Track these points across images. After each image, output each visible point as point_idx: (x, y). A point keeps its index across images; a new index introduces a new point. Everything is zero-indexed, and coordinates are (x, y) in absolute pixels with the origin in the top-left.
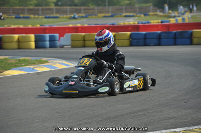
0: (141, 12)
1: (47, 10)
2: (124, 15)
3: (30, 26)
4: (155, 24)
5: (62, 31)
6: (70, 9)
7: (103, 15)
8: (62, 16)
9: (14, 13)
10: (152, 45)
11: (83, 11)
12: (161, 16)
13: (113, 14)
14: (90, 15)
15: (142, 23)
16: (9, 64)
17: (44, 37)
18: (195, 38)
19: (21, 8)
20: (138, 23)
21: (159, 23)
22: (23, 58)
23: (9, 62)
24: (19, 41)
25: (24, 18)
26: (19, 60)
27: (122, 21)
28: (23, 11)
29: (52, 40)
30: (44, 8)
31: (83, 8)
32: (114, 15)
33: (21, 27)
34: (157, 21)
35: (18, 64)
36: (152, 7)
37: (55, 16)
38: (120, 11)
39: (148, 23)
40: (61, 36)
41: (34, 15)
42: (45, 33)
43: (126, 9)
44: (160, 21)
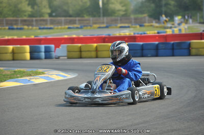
0: (136, 23)
1: (41, 20)
2: (119, 25)
3: (24, 37)
4: (151, 34)
5: (58, 42)
6: (65, 20)
7: (98, 26)
8: (56, 27)
9: (7, 24)
10: (149, 55)
11: (77, 22)
12: (157, 27)
13: (108, 25)
14: (84, 26)
15: (138, 34)
16: (4, 76)
17: (39, 48)
18: (192, 48)
19: (15, 18)
20: (134, 34)
21: (155, 33)
22: (19, 69)
23: (4, 73)
24: (13, 52)
25: (17, 29)
26: (15, 71)
27: (118, 32)
28: (16, 22)
29: (47, 51)
30: (38, 18)
31: (77, 18)
32: (110, 26)
33: (15, 37)
34: (153, 32)
35: (13, 75)
36: (147, 18)
37: (49, 26)
38: (116, 21)
39: (145, 34)
40: (57, 46)
41: (28, 25)
42: (41, 44)
43: (121, 20)
44: (156, 32)
